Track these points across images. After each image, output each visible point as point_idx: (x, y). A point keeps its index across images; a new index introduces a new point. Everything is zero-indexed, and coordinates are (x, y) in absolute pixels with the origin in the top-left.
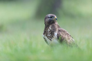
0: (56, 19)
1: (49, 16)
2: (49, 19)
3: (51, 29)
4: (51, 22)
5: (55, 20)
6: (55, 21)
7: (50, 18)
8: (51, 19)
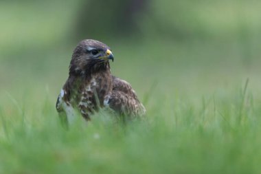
0: (111, 58)
1: (90, 49)
2: (88, 57)
3: (95, 84)
4: (95, 66)
5: (106, 61)
6: (108, 62)
7: (91, 55)
8: (95, 56)
